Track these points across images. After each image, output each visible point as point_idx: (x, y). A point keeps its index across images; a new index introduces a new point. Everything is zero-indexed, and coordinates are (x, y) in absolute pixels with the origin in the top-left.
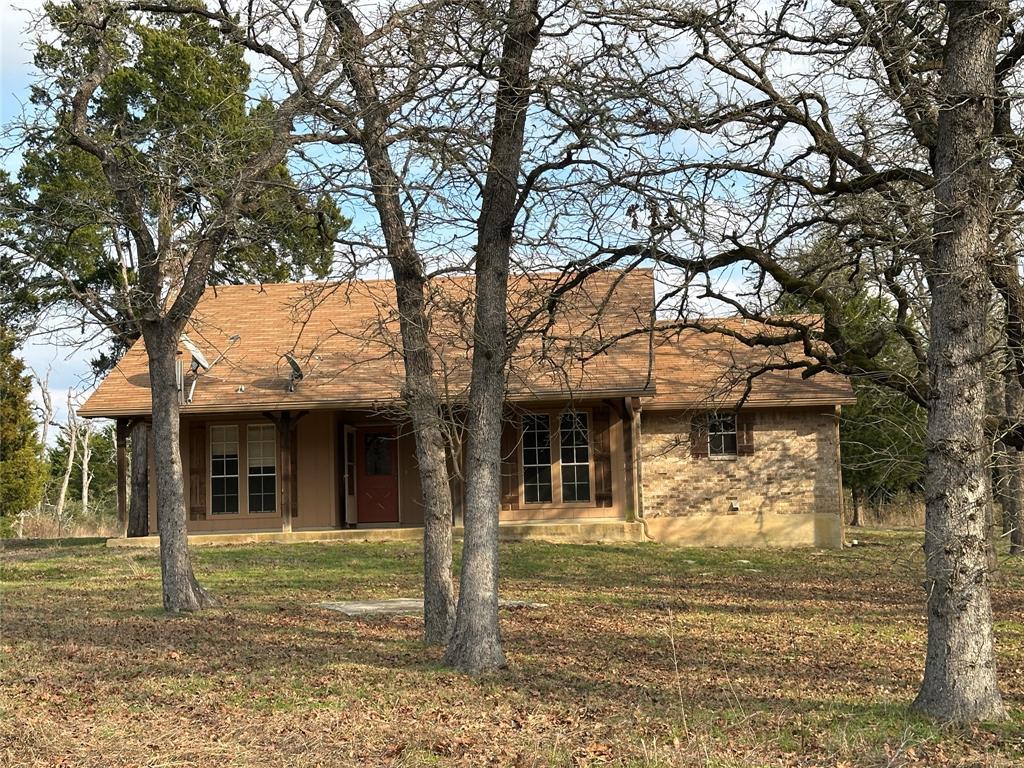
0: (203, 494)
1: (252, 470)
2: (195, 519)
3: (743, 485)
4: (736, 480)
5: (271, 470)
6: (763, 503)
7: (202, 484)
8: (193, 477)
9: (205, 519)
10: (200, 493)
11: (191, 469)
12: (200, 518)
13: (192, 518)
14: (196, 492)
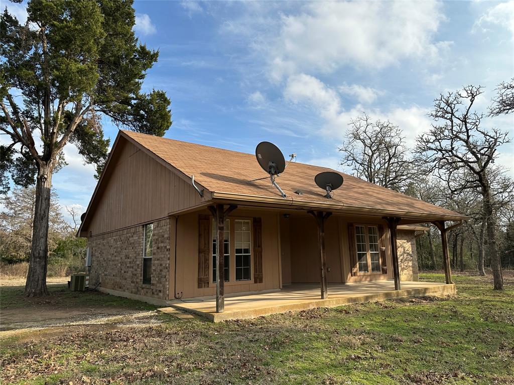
1: (238, 251)
2: (202, 287)
5: (246, 251)
7: (207, 260)
9: (208, 287)
10: (205, 267)
11: (199, 249)
12: (205, 286)
13: (199, 286)
14: (202, 266)
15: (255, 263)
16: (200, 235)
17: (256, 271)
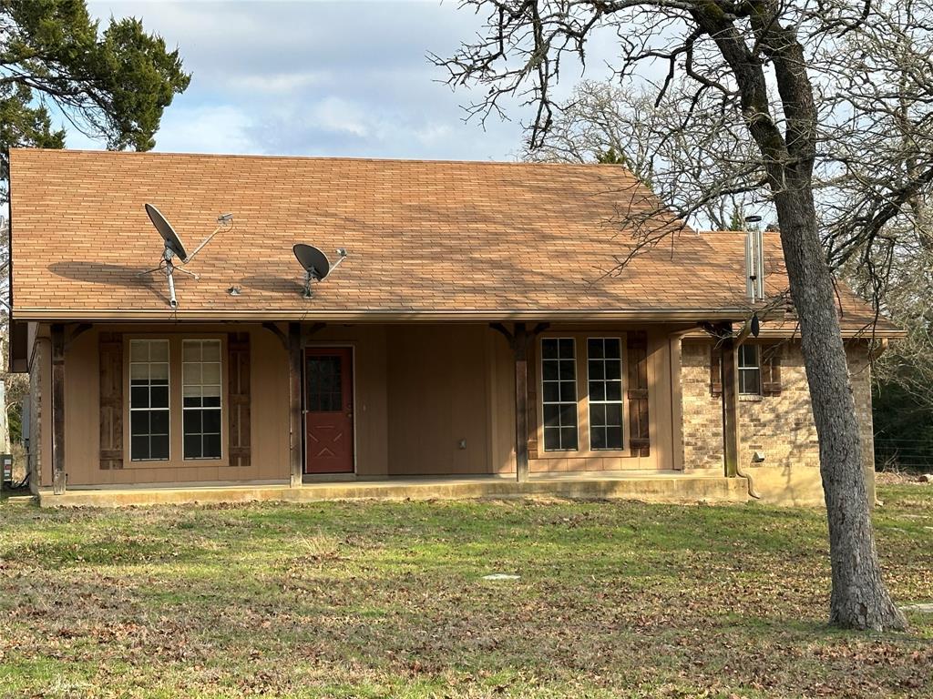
0: (119, 432)
1: (188, 402)
2: (108, 468)
3: (768, 431)
4: (760, 425)
5: (215, 401)
6: (791, 453)
7: (118, 419)
8: (106, 409)
9: (121, 467)
10: (115, 431)
11: (101, 398)
12: (114, 466)
13: (103, 466)
14: (108, 429)
15: (233, 426)
16: (102, 373)
17: (233, 441)
